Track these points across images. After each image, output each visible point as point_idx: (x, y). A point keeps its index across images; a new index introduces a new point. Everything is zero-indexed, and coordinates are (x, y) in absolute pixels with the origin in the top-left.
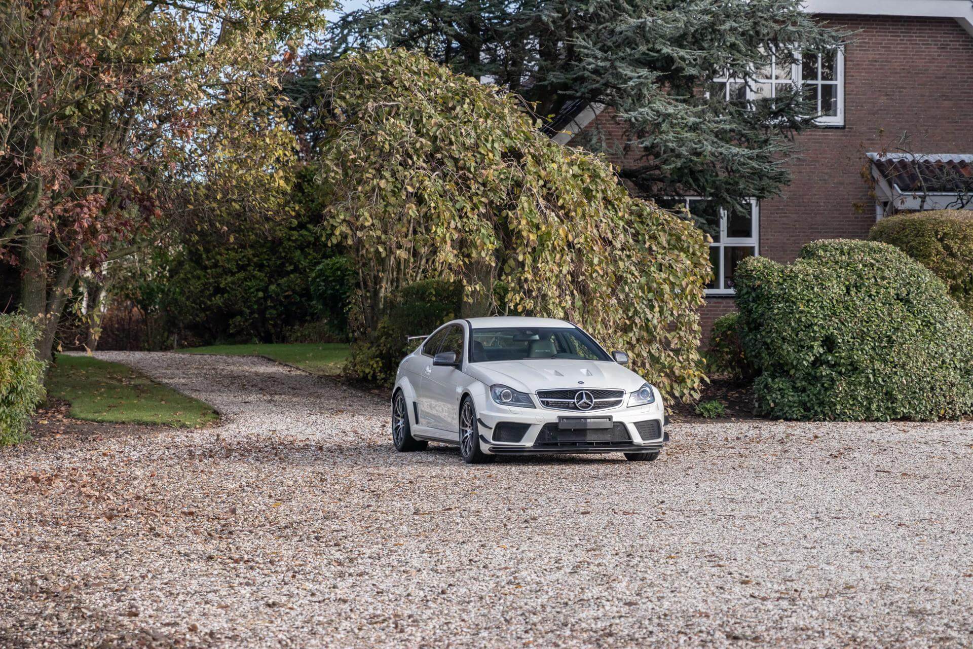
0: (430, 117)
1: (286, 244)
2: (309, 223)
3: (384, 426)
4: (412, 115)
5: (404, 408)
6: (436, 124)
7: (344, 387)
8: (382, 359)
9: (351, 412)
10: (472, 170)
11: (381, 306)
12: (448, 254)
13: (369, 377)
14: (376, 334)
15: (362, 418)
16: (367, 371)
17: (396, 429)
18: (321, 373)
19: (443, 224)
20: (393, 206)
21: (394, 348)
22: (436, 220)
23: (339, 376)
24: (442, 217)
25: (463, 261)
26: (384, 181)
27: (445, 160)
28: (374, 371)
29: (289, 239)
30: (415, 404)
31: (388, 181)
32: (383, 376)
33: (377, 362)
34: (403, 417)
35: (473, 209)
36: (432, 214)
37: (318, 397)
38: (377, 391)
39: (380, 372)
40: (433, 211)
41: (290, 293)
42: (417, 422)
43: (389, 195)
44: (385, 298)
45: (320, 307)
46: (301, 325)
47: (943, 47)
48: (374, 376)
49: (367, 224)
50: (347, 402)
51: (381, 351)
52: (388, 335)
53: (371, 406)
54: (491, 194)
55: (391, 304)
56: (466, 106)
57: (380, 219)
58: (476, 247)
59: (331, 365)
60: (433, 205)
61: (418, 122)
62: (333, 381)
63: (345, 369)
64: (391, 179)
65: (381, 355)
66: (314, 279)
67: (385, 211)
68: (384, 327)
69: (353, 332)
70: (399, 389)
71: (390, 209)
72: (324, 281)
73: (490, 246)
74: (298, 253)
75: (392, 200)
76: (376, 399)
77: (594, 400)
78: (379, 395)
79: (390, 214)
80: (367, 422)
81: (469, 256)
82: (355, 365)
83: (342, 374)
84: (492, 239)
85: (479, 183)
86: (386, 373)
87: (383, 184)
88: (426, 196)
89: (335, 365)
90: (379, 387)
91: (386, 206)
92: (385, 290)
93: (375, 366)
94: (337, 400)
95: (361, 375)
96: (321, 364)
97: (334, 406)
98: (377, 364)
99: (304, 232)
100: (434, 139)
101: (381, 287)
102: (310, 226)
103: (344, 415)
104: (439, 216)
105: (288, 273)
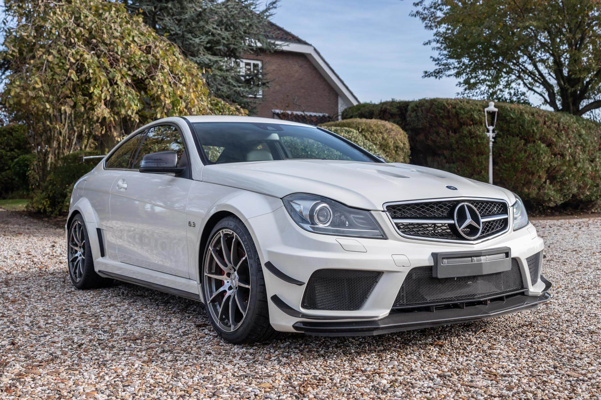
0: (87, 17)
1: (5, 158)
2: (16, 148)
3: (53, 246)
4: (73, 13)
5: (84, 235)
6: (91, 20)
7: (26, 217)
8: (49, 200)
9: (27, 233)
10: (119, 53)
11: (49, 169)
12: (102, 111)
13: (42, 211)
14: (46, 184)
15: (35, 239)
16: (40, 207)
17: (73, 261)
18: (14, 210)
19: (98, 87)
20: (59, 75)
21: (57, 193)
22: (94, 83)
23: (24, 211)
24: (99, 81)
25: (114, 118)
26: (51, 56)
27: (100, 45)
28: (45, 206)
29: (6, 156)
30: (99, 231)
31: (54, 57)
32: (50, 209)
33: (47, 201)
34: (84, 247)
35: (122, 78)
36: (90, 78)
37: (7, 224)
38: (46, 219)
39: (49, 207)
40: (91, 76)
41: (7, 178)
42: (103, 255)
43: (56, 67)
44: (52, 163)
45: (17, 179)
46: (12, 193)
47: (301, 67)
48: (45, 210)
49: (37, 86)
50: (26, 227)
51: (49, 195)
52: (54, 185)
53: (43, 229)
54: (134, 70)
55: (55, 167)
56: (112, 12)
57: (48, 84)
58: (124, 107)
59: (20, 205)
60: (91, 71)
61: (77, 19)
62: (20, 214)
63: (27, 207)
64: (57, 55)
65: (49, 197)
66: (14, 166)
67: (53, 79)
68: (50, 180)
69: (32, 186)
70: (76, 213)
71: (56, 77)
72: (19, 166)
73: (135, 107)
74: (10, 161)
75: (58, 70)
76: (46, 224)
77: (482, 220)
78: (48, 222)
79: (56, 81)
80: (39, 243)
81: (118, 114)
82: (33, 203)
83: (25, 210)
84: (136, 102)
85: (125, 62)
86: (52, 208)
87: (50, 58)
88: (86, 65)
89: (21, 206)
90: (49, 217)
91: (53, 75)
92: (51, 159)
93: (45, 203)
94: (20, 225)
95: (37, 209)
96: (14, 206)
97: (17, 229)
98: (46, 203)
99: (13, 152)
100: (90, 31)
101: (48, 158)
102: (16, 150)
103: (22, 237)
104: (96, 80)
105: (6, 170)
